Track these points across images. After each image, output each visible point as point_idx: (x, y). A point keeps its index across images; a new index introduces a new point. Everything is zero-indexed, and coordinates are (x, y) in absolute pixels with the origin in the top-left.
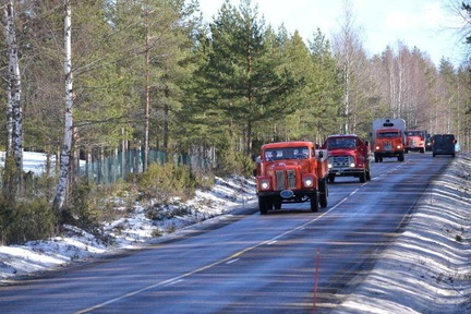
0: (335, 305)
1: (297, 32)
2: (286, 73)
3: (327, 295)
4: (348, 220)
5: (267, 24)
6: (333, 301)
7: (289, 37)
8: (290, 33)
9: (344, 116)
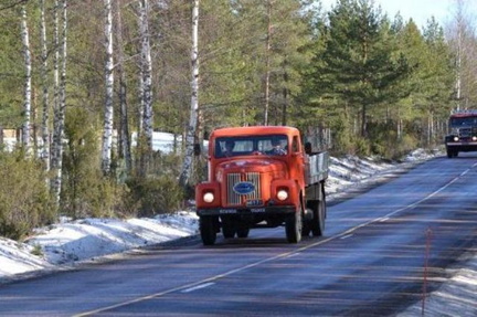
0: (444, 279)
1: (411, 20)
2: (402, 59)
3: (439, 270)
4: (458, 199)
5: (383, 13)
6: (444, 275)
7: (404, 24)
8: (405, 21)
9: (456, 99)
